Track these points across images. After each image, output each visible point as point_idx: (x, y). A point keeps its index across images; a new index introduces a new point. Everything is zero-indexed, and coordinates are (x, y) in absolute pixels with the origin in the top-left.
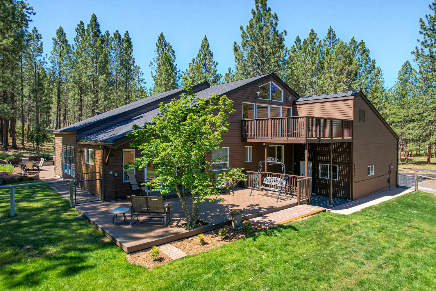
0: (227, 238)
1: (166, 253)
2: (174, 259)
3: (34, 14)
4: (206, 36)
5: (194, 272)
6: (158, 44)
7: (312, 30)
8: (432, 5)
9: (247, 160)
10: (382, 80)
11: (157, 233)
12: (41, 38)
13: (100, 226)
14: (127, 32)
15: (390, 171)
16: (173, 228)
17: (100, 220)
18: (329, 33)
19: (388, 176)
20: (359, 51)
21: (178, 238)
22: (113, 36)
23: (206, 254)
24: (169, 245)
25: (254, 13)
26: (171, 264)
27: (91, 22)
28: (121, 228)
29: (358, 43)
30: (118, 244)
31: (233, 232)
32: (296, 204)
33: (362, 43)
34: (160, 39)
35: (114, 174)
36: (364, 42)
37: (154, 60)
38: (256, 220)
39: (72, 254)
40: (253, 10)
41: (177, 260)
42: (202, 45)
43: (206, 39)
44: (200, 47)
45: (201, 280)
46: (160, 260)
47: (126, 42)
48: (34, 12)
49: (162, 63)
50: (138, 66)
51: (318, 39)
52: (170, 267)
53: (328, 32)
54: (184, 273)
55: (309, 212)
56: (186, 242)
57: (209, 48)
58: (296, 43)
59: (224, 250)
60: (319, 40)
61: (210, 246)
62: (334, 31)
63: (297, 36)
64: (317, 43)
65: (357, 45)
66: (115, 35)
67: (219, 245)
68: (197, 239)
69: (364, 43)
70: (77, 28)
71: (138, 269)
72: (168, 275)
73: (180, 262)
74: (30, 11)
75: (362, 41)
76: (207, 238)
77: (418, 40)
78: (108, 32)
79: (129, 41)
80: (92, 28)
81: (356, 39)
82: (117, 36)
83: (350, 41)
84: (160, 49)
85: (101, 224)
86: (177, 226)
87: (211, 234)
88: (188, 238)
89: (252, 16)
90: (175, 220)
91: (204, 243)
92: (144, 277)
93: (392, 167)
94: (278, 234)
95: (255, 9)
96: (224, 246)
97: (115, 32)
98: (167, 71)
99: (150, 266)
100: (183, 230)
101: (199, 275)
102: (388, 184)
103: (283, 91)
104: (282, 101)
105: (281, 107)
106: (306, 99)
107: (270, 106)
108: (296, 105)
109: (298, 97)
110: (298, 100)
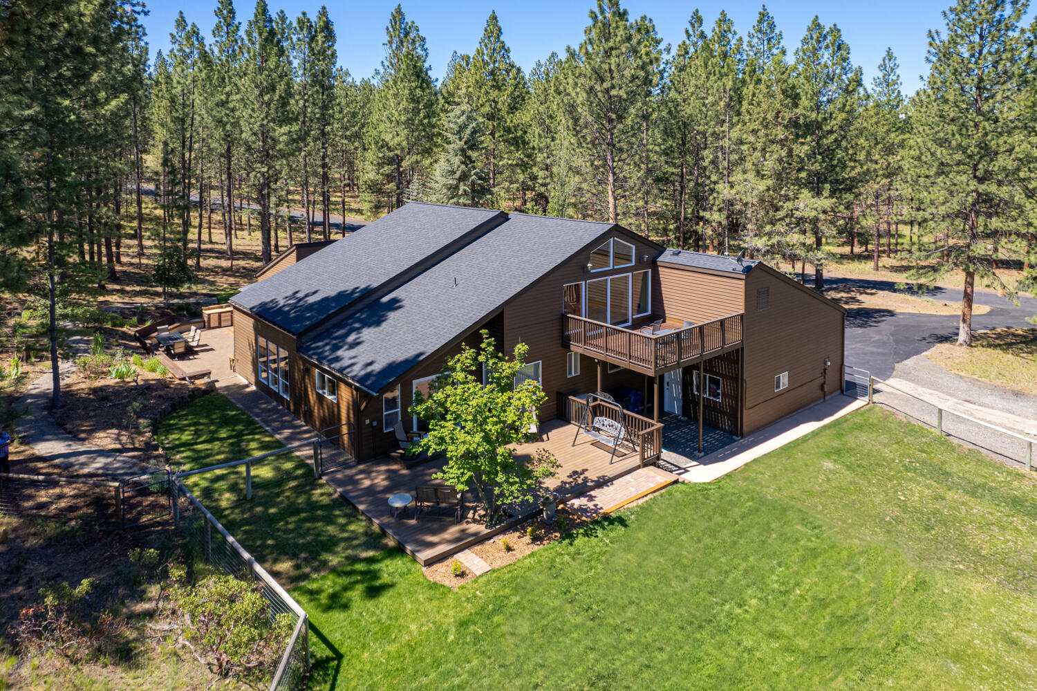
0: (536, 539)
1: (467, 565)
2: (478, 574)
3: (146, 13)
4: (494, 12)
5: (501, 593)
6: (391, 29)
7: (723, 14)
8: (948, 12)
9: (570, 373)
10: (895, 78)
11: (452, 534)
12: (145, 34)
13: (376, 521)
14: (324, 8)
15: (825, 370)
16: (470, 525)
17: (371, 507)
18: (760, 21)
19: (821, 380)
20: (827, 47)
21: (479, 540)
22: (295, 24)
23: (512, 567)
24: (467, 551)
25: (595, 18)
26: (476, 581)
27: (256, 16)
28: (403, 523)
29: (827, 29)
30: (408, 552)
31: (544, 528)
32: (638, 467)
33: (835, 30)
34: (394, 19)
35: (371, 423)
36: (838, 27)
37: (383, 65)
38: (577, 503)
39: (360, 567)
40: (592, 12)
41: (481, 576)
42: (486, 30)
43: (494, 18)
44: (482, 36)
45: (510, 604)
46: (462, 575)
47: (322, 31)
48: (146, 10)
49: (401, 74)
50: (344, 69)
51: (735, 33)
52: (475, 586)
53: (757, 17)
54: (491, 595)
55: (652, 486)
56: (488, 545)
57: (502, 38)
58: (693, 26)
59: (532, 560)
60: (737, 37)
61: (518, 554)
62: (770, 15)
63: (694, 10)
64: (733, 42)
65: (824, 32)
66: (299, 21)
67: (528, 552)
68: (501, 540)
69: (839, 31)
70: (219, 9)
71: (441, 589)
72: (475, 596)
73: (484, 579)
74: (138, 9)
75: (835, 25)
76: (511, 538)
77: (921, 77)
78: (282, 12)
79: (327, 28)
80: (259, 28)
81: (821, 21)
82: (303, 22)
83: (810, 24)
84: (396, 40)
85: (376, 517)
86: (475, 521)
87: (517, 530)
88: (490, 538)
89: (590, 22)
90: (469, 508)
91: (509, 549)
92: (450, 600)
93: (829, 364)
94: (600, 533)
95: (597, 10)
96: (532, 555)
97: (301, 16)
98: (411, 91)
99: (452, 584)
100: (482, 529)
101: (507, 598)
102: (820, 393)
103: (634, 247)
104: (633, 263)
105: (630, 274)
106: (675, 259)
107: (609, 278)
108: (658, 266)
109: (662, 249)
110: (661, 259)
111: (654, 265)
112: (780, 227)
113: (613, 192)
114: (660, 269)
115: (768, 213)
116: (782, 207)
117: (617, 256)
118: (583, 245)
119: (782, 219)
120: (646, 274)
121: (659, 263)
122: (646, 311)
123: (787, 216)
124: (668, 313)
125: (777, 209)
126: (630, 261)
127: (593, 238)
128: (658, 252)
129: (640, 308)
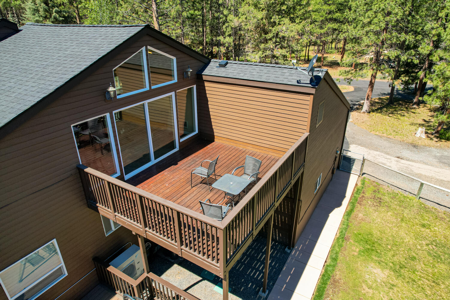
9: (109, 230)
15: (336, 158)
19: (333, 167)
93: (339, 153)
102: (331, 176)
103: (174, 59)
104: (176, 80)
105: (173, 94)
106: (222, 72)
107: (146, 102)
108: (203, 81)
109: (207, 61)
110: (206, 72)
111: (199, 79)
112: (270, 45)
113: (157, 18)
114: (206, 84)
115: (261, 36)
116: (271, 30)
117: (153, 71)
118: (96, 58)
119: (270, 39)
120: (190, 91)
121: (204, 78)
122: (193, 130)
123: (273, 37)
124: (216, 133)
125: (266, 33)
126: (171, 75)
127: (113, 47)
128: (201, 64)
129: (187, 127)
